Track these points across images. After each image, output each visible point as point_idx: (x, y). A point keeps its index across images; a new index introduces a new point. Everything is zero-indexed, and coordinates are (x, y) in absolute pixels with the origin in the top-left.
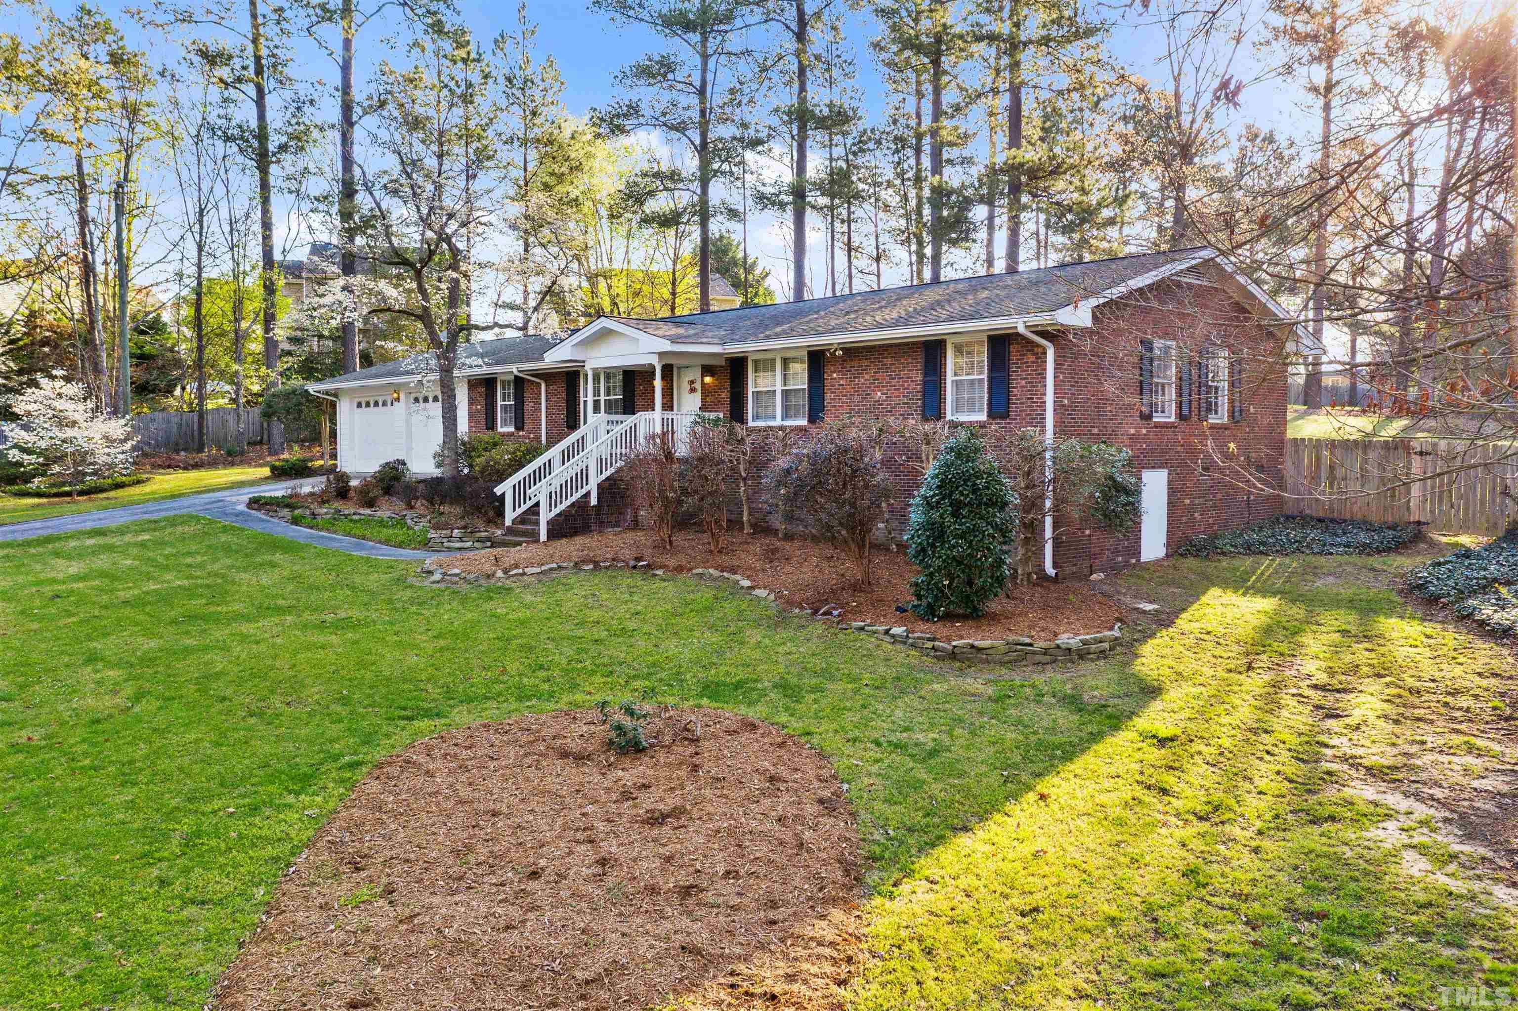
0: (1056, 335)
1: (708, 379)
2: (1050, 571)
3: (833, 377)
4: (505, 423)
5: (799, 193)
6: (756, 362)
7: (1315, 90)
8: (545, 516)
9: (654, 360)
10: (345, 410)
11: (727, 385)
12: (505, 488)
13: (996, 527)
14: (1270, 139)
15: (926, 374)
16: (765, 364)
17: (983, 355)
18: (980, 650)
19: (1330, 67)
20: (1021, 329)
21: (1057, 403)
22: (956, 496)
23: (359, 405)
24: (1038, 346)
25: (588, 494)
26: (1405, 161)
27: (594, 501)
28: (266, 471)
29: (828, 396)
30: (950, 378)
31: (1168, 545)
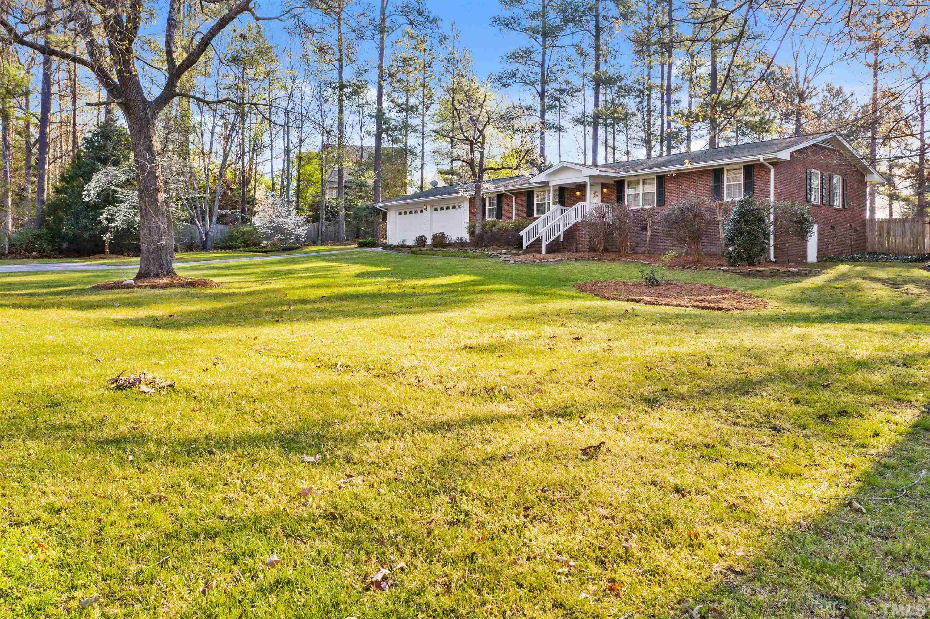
0: (776, 163)
1: (605, 190)
2: (772, 258)
3: (669, 186)
4: (490, 216)
5: (596, 117)
6: (629, 182)
7: (869, 65)
8: (545, 243)
9: (587, 180)
10: (392, 216)
11: (615, 193)
12: (522, 233)
13: (762, 229)
14: (839, 92)
15: (715, 182)
16: (634, 183)
17: (741, 174)
18: (759, 271)
19: (876, 54)
20: (762, 160)
21: (775, 191)
22: (746, 218)
23: (400, 214)
24: (767, 168)
25: (559, 236)
26: (918, 102)
27: (562, 239)
28: (356, 246)
29: (666, 194)
30: (725, 183)
31: (818, 257)
